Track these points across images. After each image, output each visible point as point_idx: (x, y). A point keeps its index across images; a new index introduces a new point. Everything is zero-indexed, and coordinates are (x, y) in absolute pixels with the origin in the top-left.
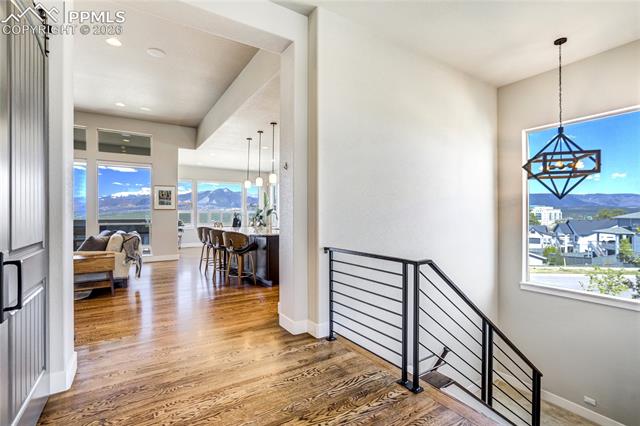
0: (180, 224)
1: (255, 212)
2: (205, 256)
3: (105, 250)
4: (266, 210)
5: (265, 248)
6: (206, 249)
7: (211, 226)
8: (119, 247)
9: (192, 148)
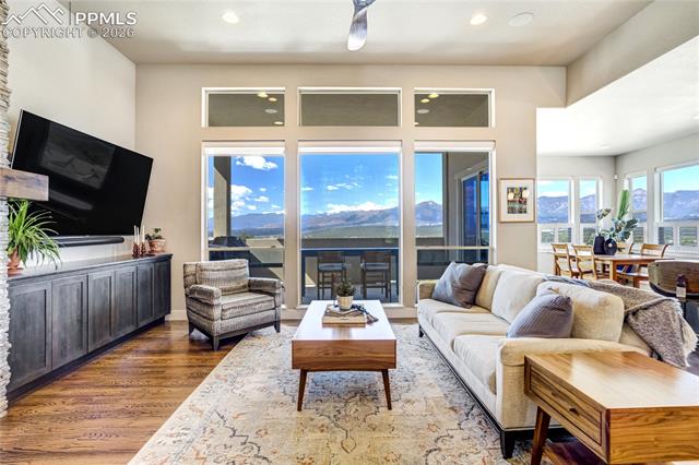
9: (561, 106)
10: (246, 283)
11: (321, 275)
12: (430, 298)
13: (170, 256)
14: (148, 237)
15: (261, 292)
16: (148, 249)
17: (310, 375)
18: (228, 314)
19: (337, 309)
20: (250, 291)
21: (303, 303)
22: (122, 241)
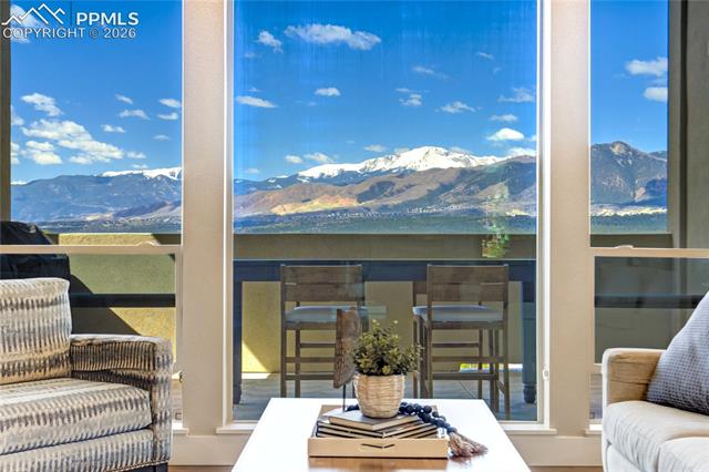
10: (63, 349)
11: (291, 334)
12: (644, 398)
15: (107, 376)
19: (356, 416)
20: (74, 375)
21: (236, 418)
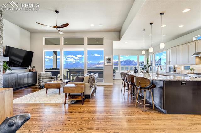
0: (114, 71)
1: (143, 66)
2: (123, 85)
3: (83, 82)
4: (148, 66)
5: (161, 88)
6: (124, 82)
7: (125, 72)
8: (87, 81)
9: (118, 40)
10: (50, 77)
13: (37, 72)
14: (32, 68)
16: (32, 70)
17: (48, 89)
18: (43, 82)
20: (51, 79)
22: (26, 68)
